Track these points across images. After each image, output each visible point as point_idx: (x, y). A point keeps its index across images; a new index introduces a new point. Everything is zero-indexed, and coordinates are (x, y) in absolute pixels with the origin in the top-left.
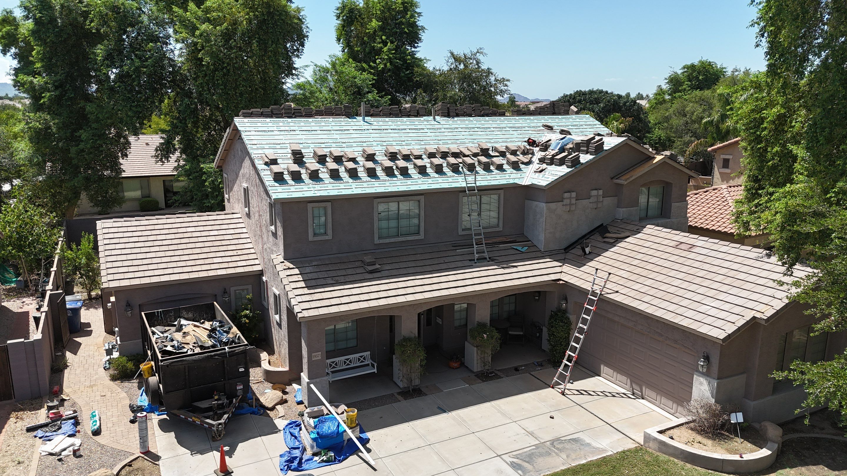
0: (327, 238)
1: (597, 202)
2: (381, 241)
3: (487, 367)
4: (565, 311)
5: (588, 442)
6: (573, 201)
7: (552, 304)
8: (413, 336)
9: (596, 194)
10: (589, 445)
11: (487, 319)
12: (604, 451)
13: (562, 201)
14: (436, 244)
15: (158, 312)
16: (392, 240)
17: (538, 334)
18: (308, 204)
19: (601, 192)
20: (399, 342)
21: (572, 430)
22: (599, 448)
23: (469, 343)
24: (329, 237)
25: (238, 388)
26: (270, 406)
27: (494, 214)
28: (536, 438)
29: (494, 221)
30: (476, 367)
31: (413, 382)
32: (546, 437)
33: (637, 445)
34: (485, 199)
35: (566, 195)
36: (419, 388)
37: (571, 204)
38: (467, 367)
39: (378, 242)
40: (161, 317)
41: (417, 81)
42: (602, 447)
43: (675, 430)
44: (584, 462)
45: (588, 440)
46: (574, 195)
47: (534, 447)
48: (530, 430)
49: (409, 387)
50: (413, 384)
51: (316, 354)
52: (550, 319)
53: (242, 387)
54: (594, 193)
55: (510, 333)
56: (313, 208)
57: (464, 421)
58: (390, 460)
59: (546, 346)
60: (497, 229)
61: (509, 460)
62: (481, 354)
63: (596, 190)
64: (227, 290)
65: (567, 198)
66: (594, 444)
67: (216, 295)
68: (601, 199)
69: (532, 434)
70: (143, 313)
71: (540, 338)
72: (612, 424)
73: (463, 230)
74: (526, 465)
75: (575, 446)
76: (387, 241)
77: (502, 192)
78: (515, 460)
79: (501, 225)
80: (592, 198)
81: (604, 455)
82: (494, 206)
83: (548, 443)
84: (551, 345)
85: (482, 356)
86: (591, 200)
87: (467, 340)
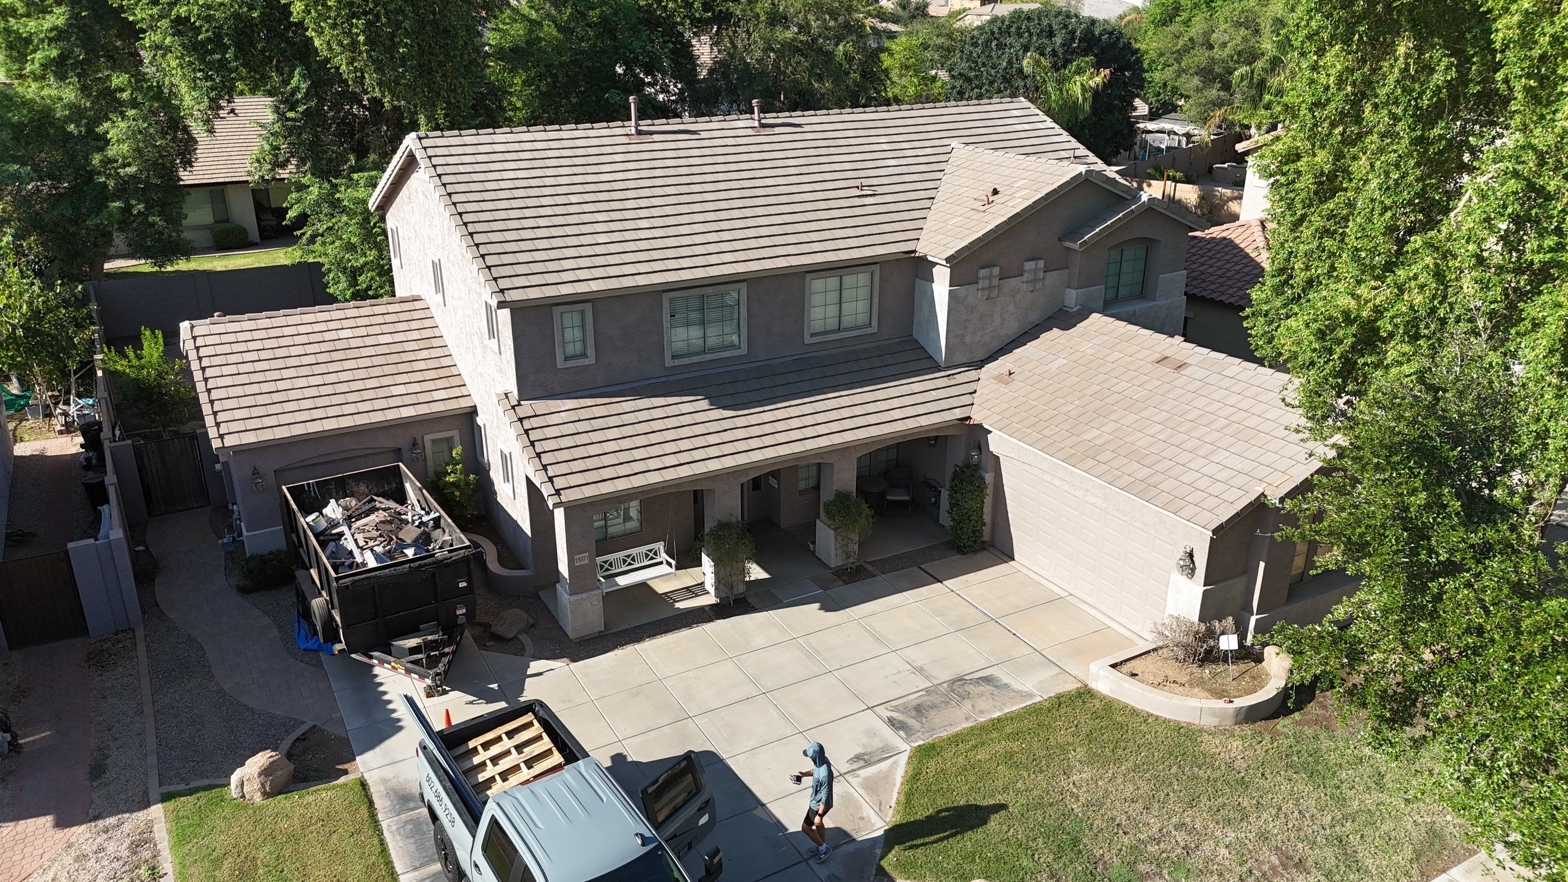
0: (586, 362)
1: (1035, 281)
2: (677, 362)
3: (851, 560)
4: (977, 467)
5: (1006, 682)
6: (995, 282)
7: (956, 457)
8: (734, 520)
9: (1034, 267)
10: (1006, 686)
11: (852, 487)
12: (1031, 695)
13: (977, 283)
14: (768, 362)
15: (308, 484)
16: (695, 359)
17: (933, 499)
18: (554, 308)
19: (1041, 264)
20: (711, 530)
21: (982, 663)
22: (1022, 692)
23: (823, 522)
24: (590, 360)
25: (458, 612)
26: (511, 635)
27: (862, 306)
28: (927, 677)
29: (862, 318)
30: (834, 559)
31: (735, 589)
32: (943, 675)
33: (1079, 685)
34: (849, 280)
35: (983, 272)
36: (744, 598)
37: (991, 288)
38: (819, 559)
39: (671, 364)
40: (315, 493)
41: (721, 11)
42: (1026, 689)
43: (1137, 661)
44: (997, 715)
45: (1005, 679)
46: (996, 271)
47: (924, 693)
48: (919, 664)
49: (728, 597)
50: (735, 592)
51: (580, 556)
52: (953, 479)
53: (464, 611)
54: (1029, 265)
55: (888, 498)
56: (562, 313)
57: (817, 651)
58: (706, 720)
59: (945, 519)
60: (869, 331)
61: (887, 714)
62: (843, 540)
63: (1033, 259)
64: (419, 441)
65: (983, 278)
66: (1015, 685)
67: (400, 449)
68: (1041, 275)
69: (920, 670)
70: (284, 488)
71: (937, 504)
72: (1043, 652)
73: (812, 335)
74: (911, 722)
75: (985, 688)
76: (686, 361)
77: (876, 268)
78: (895, 715)
79: (875, 323)
80: (1026, 275)
81: (1029, 703)
82: (864, 292)
83: (945, 685)
84: (953, 520)
85: (845, 543)
86: (1025, 278)
87: (819, 517)
